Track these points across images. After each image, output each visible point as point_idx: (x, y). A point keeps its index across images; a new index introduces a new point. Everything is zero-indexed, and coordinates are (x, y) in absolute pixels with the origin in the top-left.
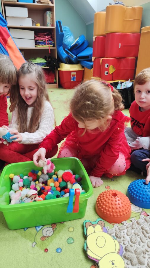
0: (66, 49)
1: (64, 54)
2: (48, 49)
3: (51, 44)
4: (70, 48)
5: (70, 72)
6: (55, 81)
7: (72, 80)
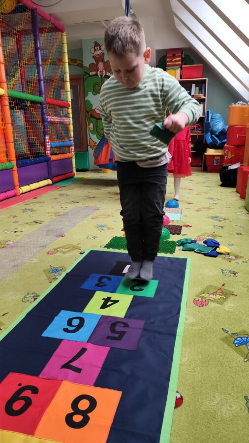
0: (213, 135)
1: (209, 140)
2: (196, 135)
3: (200, 131)
4: (217, 134)
5: (213, 156)
6: (201, 164)
7: (215, 164)
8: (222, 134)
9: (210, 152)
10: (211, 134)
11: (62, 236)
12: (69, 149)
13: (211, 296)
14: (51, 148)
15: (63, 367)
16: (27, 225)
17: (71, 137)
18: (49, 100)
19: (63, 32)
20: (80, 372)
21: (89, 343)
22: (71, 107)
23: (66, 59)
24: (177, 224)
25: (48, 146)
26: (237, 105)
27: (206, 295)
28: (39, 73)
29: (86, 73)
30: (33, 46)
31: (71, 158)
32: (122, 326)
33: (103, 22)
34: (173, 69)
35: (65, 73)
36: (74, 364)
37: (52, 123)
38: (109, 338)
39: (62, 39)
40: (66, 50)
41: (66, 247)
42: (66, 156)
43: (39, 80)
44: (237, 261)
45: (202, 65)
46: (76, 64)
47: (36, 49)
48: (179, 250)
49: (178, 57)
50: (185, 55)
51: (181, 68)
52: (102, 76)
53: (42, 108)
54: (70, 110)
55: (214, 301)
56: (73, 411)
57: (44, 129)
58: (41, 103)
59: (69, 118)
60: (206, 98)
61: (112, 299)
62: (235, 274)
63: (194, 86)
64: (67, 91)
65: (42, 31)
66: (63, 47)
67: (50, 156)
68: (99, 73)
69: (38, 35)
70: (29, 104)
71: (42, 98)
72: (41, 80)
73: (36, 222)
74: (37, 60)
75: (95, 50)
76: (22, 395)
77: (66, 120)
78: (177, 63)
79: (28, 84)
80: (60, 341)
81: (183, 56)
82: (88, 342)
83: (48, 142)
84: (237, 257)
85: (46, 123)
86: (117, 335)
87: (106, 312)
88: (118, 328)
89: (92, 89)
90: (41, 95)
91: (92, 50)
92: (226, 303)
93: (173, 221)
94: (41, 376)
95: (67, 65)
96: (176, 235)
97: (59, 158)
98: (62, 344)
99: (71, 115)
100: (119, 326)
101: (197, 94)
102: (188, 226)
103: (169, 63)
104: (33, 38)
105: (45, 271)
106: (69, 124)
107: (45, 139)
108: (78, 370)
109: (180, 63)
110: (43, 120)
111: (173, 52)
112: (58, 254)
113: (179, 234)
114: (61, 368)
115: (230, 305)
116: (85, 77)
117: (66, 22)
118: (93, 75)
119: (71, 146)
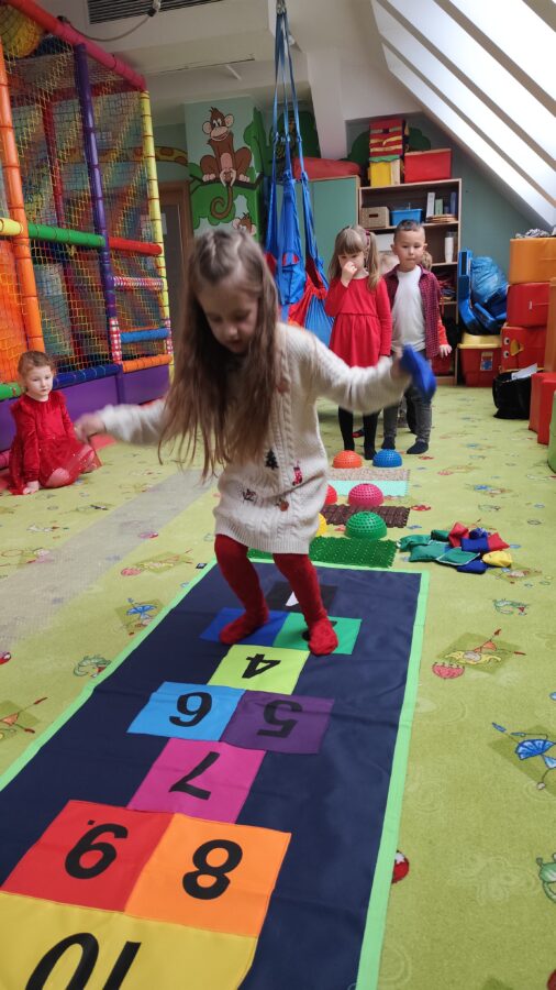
0: (477, 305)
1: (468, 315)
3: (448, 296)
5: (478, 352)
7: (483, 369)
8: (498, 302)
9: (472, 341)
10: (473, 303)
11: (154, 536)
12: (162, 346)
13: (472, 656)
14: (122, 344)
15: (175, 788)
16: (76, 514)
17: (164, 320)
18: (115, 242)
19: (142, 91)
20: (207, 799)
21: (224, 744)
22: (163, 255)
23: (151, 149)
24: (398, 505)
25: (116, 342)
26: (528, 238)
27: (458, 655)
28: (92, 181)
29: (195, 178)
30: (79, 124)
31: (167, 364)
32: (287, 710)
33: (228, 66)
34: (386, 161)
35: (149, 180)
36: (194, 783)
37: (125, 290)
38: (261, 733)
39: (141, 108)
40: (150, 131)
41: (162, 559)
42: (155, 361)
43: (94, 198)
44: (527, 581)
45: (449, 150)
46: (172, 158)
47: (86, 132)
48: (404, 559)
49: (396, 134)
50: (410, 129)
51: (403, 158)
52: (228, 183)
53: (101, 258)
54: (162, 261)
55: (477, 667)
56: (196, 869)
57: (106, 304)
58: (99, 249)
59: (160, 277)
60: (459, 222)
61: (265, 658)
62: (522, 609)
63: (431, 196)
64: (153, 220)
65: (97, 90)
66: (143, 124)
67: (120, 363)
68: (222, 177)
69: (90, 101)
70: (72, 252)
71: (101, 238)
72: (98, 199)
73: (97, 508)
74: (89, 155)
75: (213, 126)
76: (96, 841)
77: (154, 282)
78: (393, 148)
79: (70, 210)
80: (164, 740)
81: (407, 133)
82: (220, 741)
83: (117, 333)
84: (527, 572)
85: (111, 292)
86: (278, 728)
87: (254, 684)
88: (279, 715)
89: (208, 213)
90: (98, 231)
91: (207, 126)
92: (502, 670)
93: (390, 497)
94: (131, 806)
95: (153, 163)
96: (395, 528)
97: (141, 367)
98: (169, 745)
99: (163, 272)
100: (282, 709)
101: (439, 214)
102: (421, 508)
103: (377, 150)
104: (78, 108)
105: (118, 610)
106: (161, 291)
107: (109, 326)
108: (204, 795)
109: (400, 147)
110: (105, 285)
111: (385, 124)
112: (145, 574)
113: (402, 525)
114: (170, 791)
115: (510, 673)
116: (192, 187)
117: (149, 67)
118: (210, 182)
119: (165, 338)
